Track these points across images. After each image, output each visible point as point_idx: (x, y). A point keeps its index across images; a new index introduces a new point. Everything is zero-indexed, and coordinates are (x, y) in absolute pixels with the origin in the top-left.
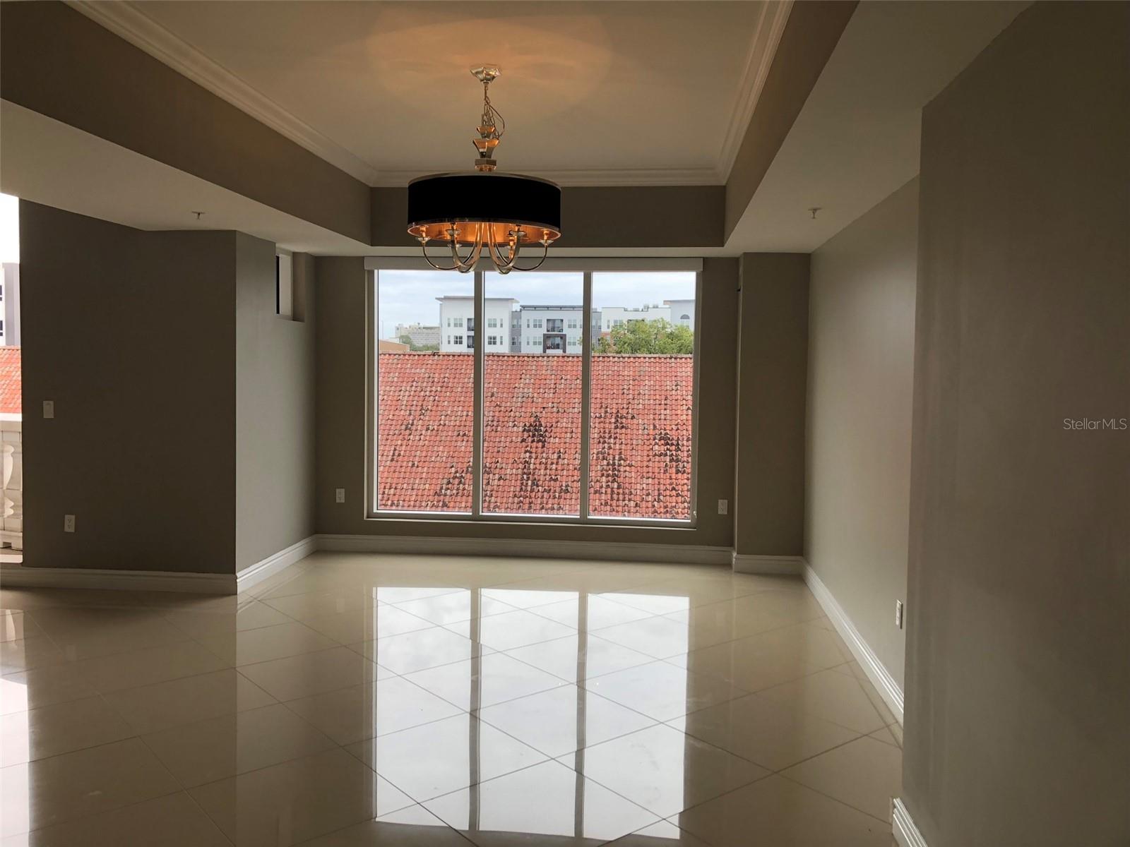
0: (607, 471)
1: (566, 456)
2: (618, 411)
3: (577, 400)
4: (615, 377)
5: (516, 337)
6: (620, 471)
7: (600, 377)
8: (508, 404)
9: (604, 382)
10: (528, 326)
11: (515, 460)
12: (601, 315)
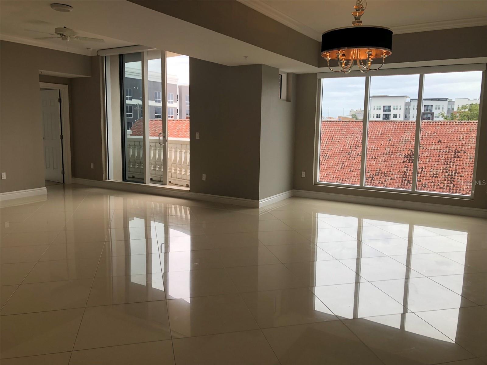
0: (447, 178)
1: (426, 170)
2: (456, 149)
3: (434, 143)
4: (456, 132)
5: (407, 114)
6: (455, 179)
7: (447, 132)
8: (398, 145)
9: (450, 134)
10: (414, 109)
11: (399, 171)
12: (454, 103)
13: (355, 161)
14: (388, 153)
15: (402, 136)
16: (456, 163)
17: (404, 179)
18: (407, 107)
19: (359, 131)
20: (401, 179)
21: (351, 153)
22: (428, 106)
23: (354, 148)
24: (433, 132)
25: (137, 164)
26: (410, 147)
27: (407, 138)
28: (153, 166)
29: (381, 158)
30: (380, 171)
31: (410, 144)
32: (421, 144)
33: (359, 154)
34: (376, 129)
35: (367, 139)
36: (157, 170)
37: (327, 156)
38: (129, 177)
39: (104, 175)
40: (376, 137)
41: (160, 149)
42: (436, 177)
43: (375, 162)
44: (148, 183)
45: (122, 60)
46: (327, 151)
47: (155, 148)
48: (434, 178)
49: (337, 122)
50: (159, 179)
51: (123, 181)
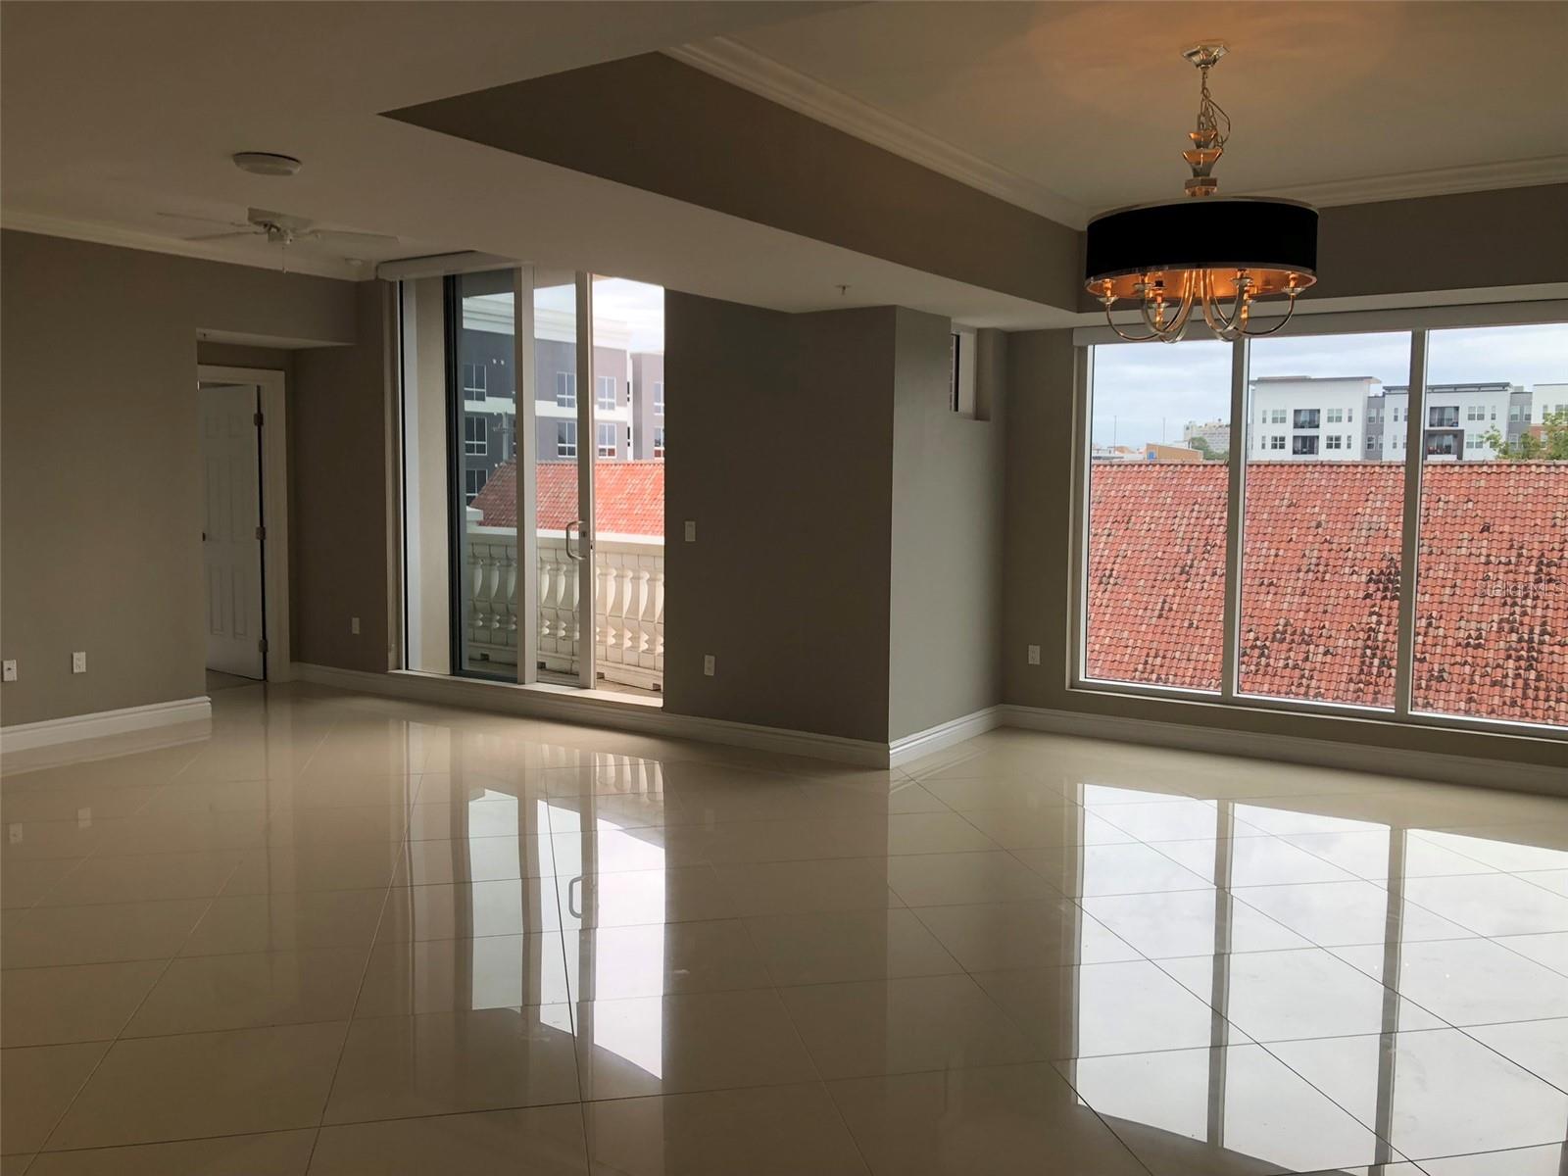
0: (1516, 650)
1: (1442, 623)
2: (1543, 555)
3: (1466, 535)
4: (1540, 498)
5: (1374, 436)
6: (1542, 653)
7: (1510, 498)
8: (1345, 540)
9: (1519, 506)
10: (1396, 418)
11: (1352, 626)
12: (1531, 398)
13: (1204, 594)
14: (1312, 567)
15: (1360, 510)
16: (1544, 600)
17: (1368, 652)
18: (1374, 414)
19: (1216, 495)
20: (1359, 652)
21: (1191, 567)
22: (1442, 409)
23: (1201, 549)
24: (1462, 499)
25: (498, 617)
26: (1387, 549)
27: (1375, 518)
28: (548, 623)
29: (1291, 583)
30: (1289, 628)
31: (1386, 537)
32: (1422, 539)
33: (1219, 572)
34: (1272, 488)
35: (1244, 523)
36: (561, 638)
37: (1110, 576)
38: (471, 659)
39: (392, 656)
40: (1273, 516)
41: (570, 568)
42: (1478, 646)
43: (1270, 597)
44: (531, 683)
45: (452, 293)
46: (1112, 560)
47: (555, 566)
48: (1470, 649)
49: (1143, 468)
50: (566, 666)
51: (453, 673)
